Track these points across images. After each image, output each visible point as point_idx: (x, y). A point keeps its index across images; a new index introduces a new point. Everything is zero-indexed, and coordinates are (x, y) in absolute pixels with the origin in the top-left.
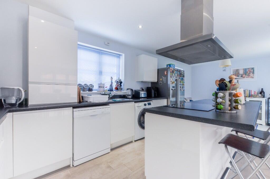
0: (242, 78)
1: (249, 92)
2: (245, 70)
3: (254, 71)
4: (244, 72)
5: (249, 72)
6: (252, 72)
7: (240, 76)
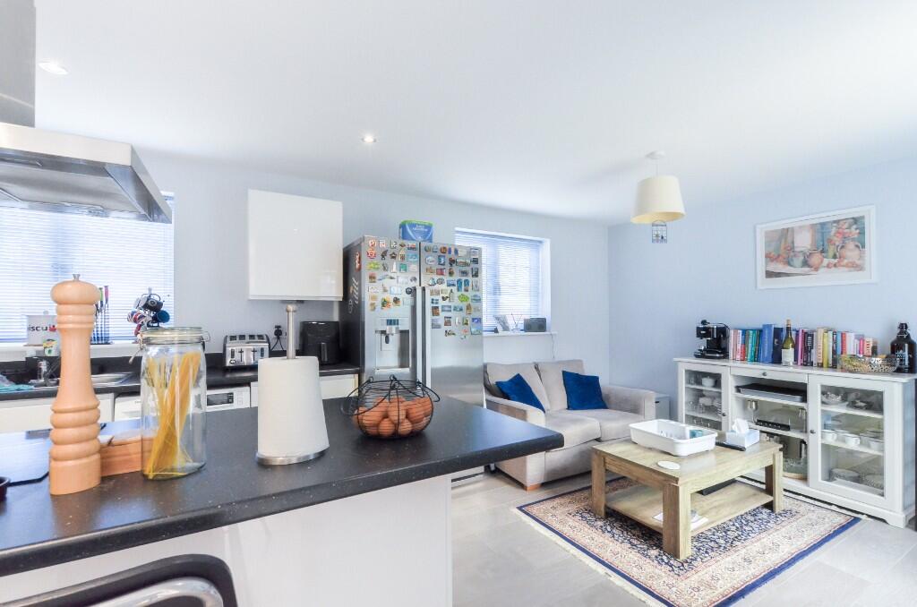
2: (821, 229)
5: (838, 241)
7: (798, 261)
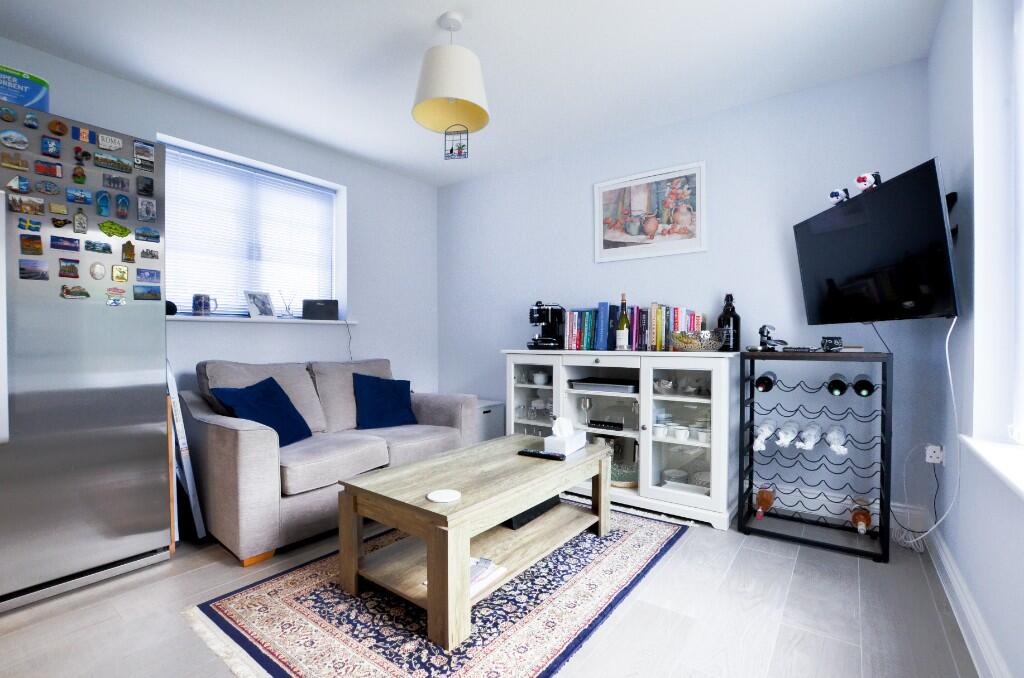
0: (643, 237)
1: (668, 319)
2: (655, 188)
3: (693, 194)
4: (650, 206)
5: (671, 203)
6: (685, 202)
7: (634, 228)
